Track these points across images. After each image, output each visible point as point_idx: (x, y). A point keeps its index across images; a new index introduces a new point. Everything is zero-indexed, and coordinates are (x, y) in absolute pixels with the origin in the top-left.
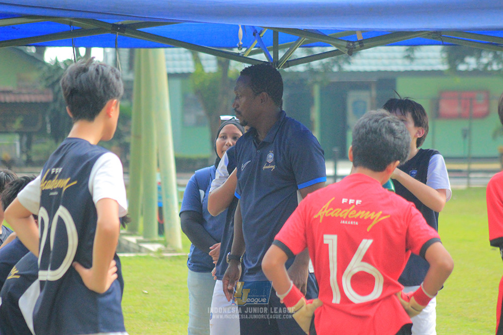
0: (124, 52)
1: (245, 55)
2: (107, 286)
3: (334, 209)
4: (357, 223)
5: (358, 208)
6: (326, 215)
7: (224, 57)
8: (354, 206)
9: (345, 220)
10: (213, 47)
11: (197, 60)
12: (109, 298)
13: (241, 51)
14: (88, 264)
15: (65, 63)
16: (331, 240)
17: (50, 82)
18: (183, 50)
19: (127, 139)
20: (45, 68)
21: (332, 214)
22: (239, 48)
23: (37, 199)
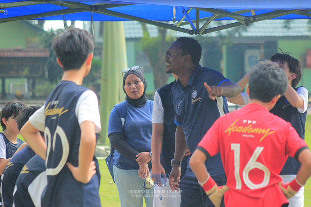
0: (97, 24)
1: (177, 26)
2: (89, 178)
3: (238, 127)
4: (253, 136)
5: (254, 126)
6: (233, 131)
7: (163, 26)
8: (251, 125)
9: (245, 134)
10: (156, 20)
11: (145, 29)
12: (91, 186)
13: (175, 23)
14: (76, 164)
15: (57, 31)
16: (236, 148)
17: (48, 44)
18: (136, 22)
19: (98, 82)
20: (44, 35)
21: (237, 130)
22: (173, 21)
23: (43, 121)
